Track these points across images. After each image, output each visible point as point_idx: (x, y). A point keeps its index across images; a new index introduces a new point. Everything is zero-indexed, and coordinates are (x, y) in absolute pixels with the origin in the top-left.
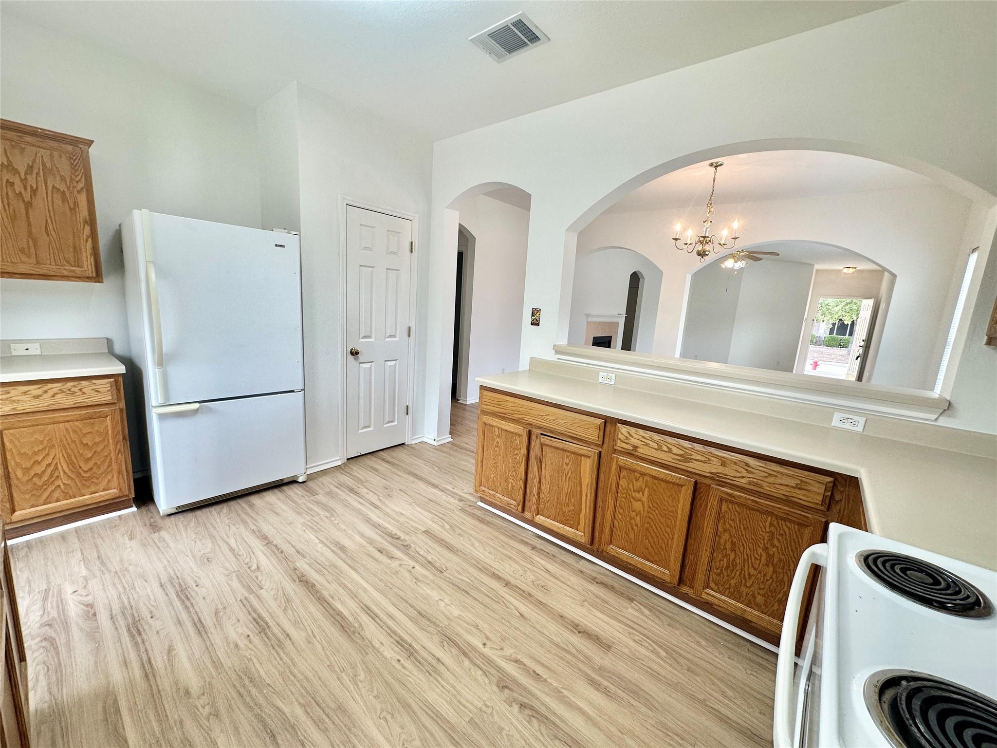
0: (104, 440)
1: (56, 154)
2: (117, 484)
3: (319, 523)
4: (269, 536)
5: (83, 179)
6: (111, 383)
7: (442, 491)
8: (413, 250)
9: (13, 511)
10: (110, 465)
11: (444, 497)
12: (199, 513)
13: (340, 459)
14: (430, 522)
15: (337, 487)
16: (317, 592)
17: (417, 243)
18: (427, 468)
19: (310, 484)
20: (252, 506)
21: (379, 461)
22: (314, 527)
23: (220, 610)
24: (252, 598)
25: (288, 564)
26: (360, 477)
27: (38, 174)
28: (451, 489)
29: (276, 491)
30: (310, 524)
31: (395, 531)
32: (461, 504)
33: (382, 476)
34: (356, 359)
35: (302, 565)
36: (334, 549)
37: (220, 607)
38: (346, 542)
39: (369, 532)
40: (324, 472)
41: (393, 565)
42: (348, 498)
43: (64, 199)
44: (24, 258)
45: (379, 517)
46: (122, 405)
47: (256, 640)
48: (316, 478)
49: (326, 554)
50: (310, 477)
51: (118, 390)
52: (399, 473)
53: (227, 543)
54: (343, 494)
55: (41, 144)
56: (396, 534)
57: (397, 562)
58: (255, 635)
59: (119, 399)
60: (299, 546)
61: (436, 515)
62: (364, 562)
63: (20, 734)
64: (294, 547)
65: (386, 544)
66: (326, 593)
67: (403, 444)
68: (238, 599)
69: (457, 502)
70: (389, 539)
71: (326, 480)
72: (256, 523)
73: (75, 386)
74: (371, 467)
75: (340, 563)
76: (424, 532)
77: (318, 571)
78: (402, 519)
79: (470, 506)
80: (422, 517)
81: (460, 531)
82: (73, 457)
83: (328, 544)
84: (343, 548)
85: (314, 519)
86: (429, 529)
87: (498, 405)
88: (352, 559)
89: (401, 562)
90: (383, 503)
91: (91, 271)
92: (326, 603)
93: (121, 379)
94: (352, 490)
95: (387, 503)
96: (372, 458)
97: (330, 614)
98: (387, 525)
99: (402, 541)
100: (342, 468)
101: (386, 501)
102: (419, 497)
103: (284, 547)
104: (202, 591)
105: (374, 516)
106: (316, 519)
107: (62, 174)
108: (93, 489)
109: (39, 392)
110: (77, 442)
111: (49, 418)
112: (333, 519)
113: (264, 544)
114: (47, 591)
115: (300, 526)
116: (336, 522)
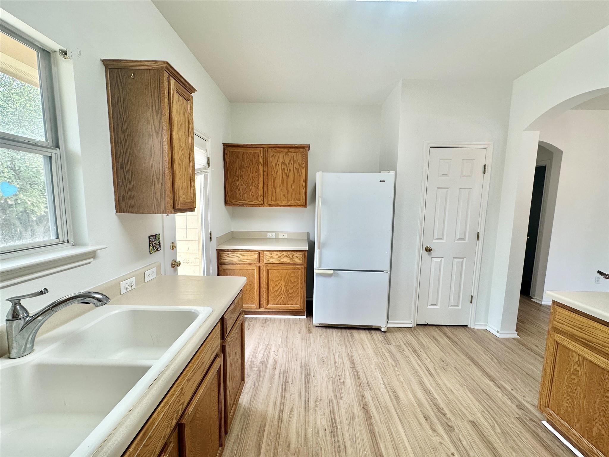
0: (297, 281)
1: (298, 154)
2: (300, 303)
3: (386, 367)
4: (355, 362)
5: (305, 163)
6: (302, 254)
7: (500, 388)
8: (486, 171)
9: (268, 304)
10: (298, 293)
11: (500, 395)
12: (328, 330)
13: (412, 323)
14: (479, 415)
15: (405, 345)
16: (371, 425)
17: (490, 166)
18: (485, 356)
19: (388, 334)
20: (352, 337)
21: (441, 334)
22: (382, 369)
23: (318, 400)
24: (335, 401)
25: (360, 390)
26: (424, 342)
27: (292, 163)
28: (510, 389)
29: (367, 332)
30: (380, 365)
31: (442, 405)
32: (520, 412)
33: (441, 348)
34: (429, 254)
35: (368, 395)
36: (391, 394)
37: (319, 398)
38: (401, 395)
39: (420, 394)
40: (399, 329)
41: (434, 439)
42: (411, 357)
43: (298, 172)
44: (284, 199)
45: (431, 384)
46: (305, 265)
47: (328, 435)
48: (393, 332)
49: (386, 397)
50: (389, 330)
51: (305, 258)
52: (457, 351)
53: (334, 356)
54: (408, 352)
55: (294, 151)
56: (443, 409)
57: (438, 438)
58: (329, 432)
59: (304, 263)
60: (370, 380)
61: (487, 410)
62: (411, 421)
63: (219, 425)
64: (367, 378)
65: (432, 413)
66: (376, 430)
67: (466, 326)
68: (328, 399)
69: (514, 407)
70: (436, 410)
71: (399, 335)
72: (351, 350)
73: (291, 254)
74: (434, 338)
75: (393, 410)
76: (471, 422)
77: (376, 407)
78: (451, 397)
79: (531, 420)
80: (472, 405)
81: (513, 443)
82: (287, 286)
83: (388, 388)
84: (397, 398)
85: (384, 362)
86: (477, 421)
87: (580, 328)
88: (402, 412)
89: (443, 442)
90: (438, 373)
91: (303, 203)
92: (374, 439)
93: (306, 253)
94: (415, 351)
95: (440, 375)
96: (437, 329)
97: (375, 451)
98: (436, 396)
99: (447, 419)
100: (412, 330)
101: (440, 373)
102: (471, 381)
103: (361, 375)
104: (315, 381)
105: (427, 381)
106: (385, 363)
107: (299, 162)
108: (292, 302)
109: (280, 255)
110: (289, 280)
111: (282, 267)
112: (396, 369)
113: (351, 367)
114: (268, 345)
115: (374, 364)
116: (398, 373)
